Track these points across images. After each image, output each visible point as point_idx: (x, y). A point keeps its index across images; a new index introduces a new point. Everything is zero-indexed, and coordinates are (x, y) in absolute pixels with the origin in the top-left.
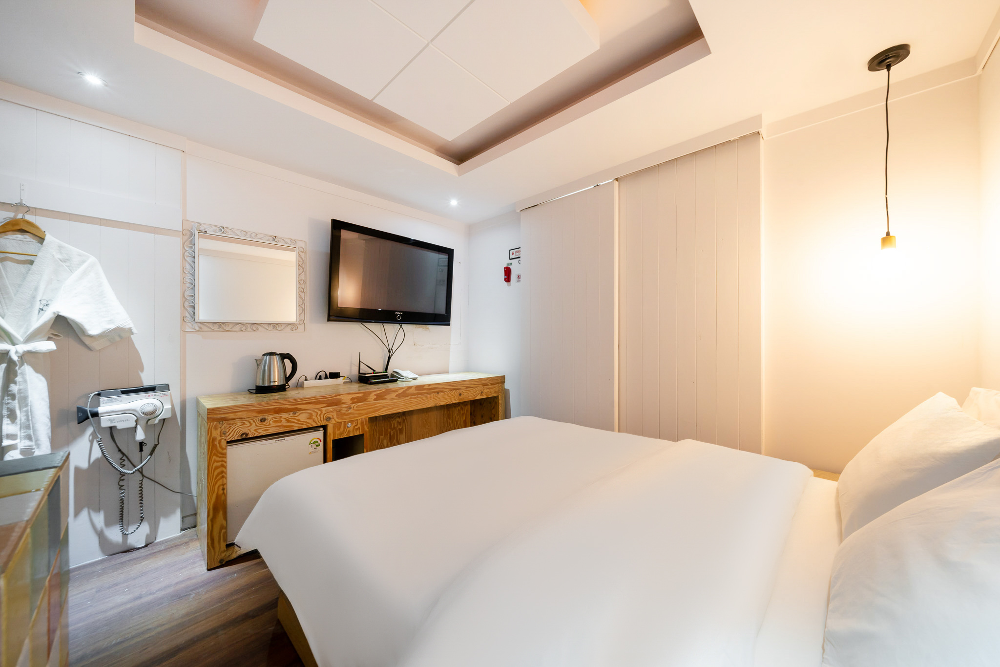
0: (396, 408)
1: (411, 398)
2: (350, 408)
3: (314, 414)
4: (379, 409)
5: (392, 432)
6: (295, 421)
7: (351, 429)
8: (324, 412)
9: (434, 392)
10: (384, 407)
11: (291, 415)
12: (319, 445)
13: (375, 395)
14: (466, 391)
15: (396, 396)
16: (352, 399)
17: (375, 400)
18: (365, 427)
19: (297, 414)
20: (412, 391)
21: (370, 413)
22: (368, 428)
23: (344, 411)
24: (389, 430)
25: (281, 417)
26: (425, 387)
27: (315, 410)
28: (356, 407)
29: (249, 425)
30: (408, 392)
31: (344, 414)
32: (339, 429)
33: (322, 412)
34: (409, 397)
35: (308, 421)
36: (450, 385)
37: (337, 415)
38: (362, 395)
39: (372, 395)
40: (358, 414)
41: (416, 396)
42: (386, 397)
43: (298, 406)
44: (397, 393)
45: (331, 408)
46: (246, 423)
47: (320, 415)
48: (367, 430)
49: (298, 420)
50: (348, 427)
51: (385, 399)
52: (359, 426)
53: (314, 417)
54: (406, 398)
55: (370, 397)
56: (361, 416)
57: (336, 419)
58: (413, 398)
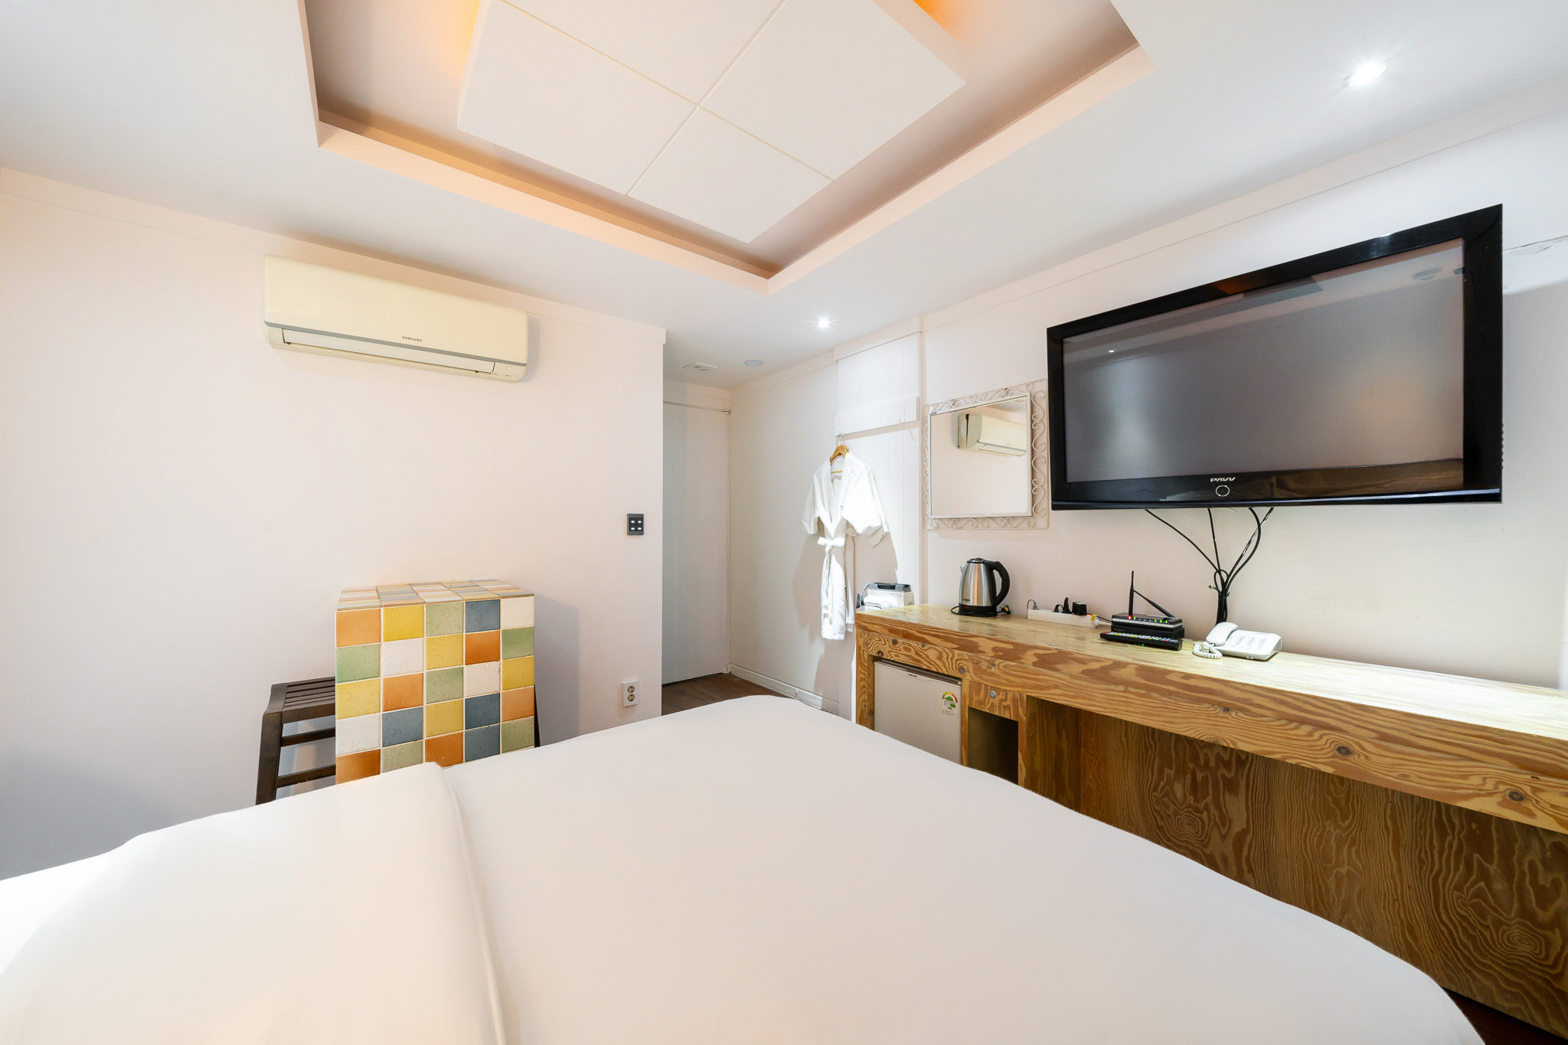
0: (1084, 698)
1: (1126, 691)
2: (994, 665)
3: (945, 655)
4: (1048, 688)
5: (1200, 776)
6: (924, 656)
7: (996, 701)
8: (956, 657)
9: (1213, 703)
10: (1056, 687)
11: (920, 646)
12: (954, 706)
13: (1036, 655)
14: (1377, 746)
15: (1083, 672)
16: (994, 649)
17: (1035, 664)
18: (1020, 710)
19: (926, 648)
20: (1128, 673)
21: (1027, 688)
22: (1026, 716)
23: (984, 665)
24: (1191, 765)
25: (910, 645)
26: (1169, 677)
27: (946, 650)
28: (1004, 667)
29: (883, 643)
30: (1114, 673)
31: (984, 672)
32: (978, 693)
33: (953, 656)
34: (1121, 688)
35: (938, 662)
36: (1282, 702)
37: (974, 669)
38: (1010, 647)
39: (1030, 653)
40: (1006, 680)
41: (1144, 692)
42: (1059, 666)
43: (927, 637)
44: (1085, 667)
45: (965, 654)
46: (882, 640)
47: (952, 659)
48: (1025, 718)
49: (927, 656)
50: (991, 697)
51: (1057, 670)
52: (1009, 702)
53: (944, 659)
54: (1113, 687)
55: (1026, 657)
56: (1010, 686)
57: (973, 676)
58: (1134, 693)
